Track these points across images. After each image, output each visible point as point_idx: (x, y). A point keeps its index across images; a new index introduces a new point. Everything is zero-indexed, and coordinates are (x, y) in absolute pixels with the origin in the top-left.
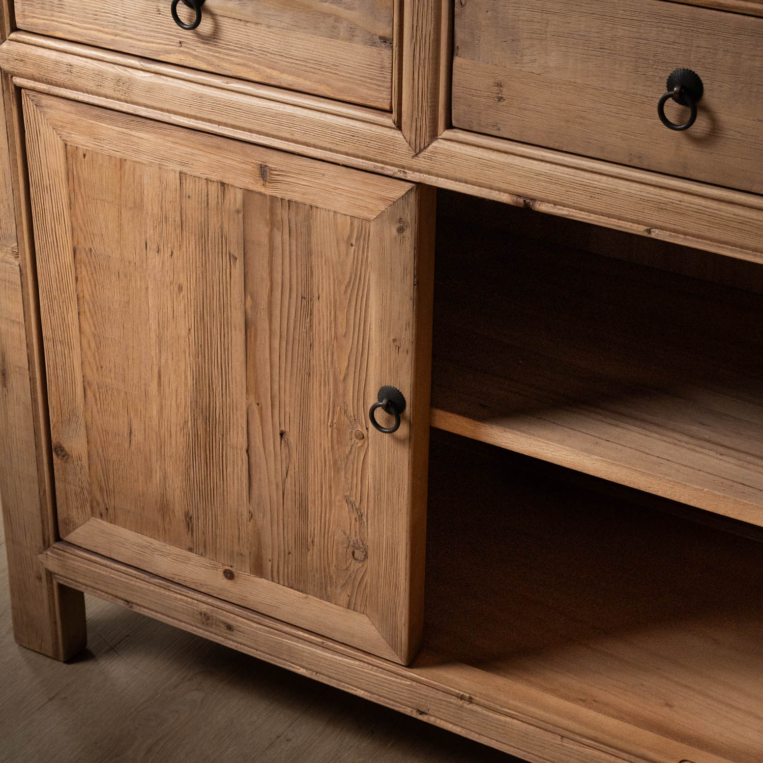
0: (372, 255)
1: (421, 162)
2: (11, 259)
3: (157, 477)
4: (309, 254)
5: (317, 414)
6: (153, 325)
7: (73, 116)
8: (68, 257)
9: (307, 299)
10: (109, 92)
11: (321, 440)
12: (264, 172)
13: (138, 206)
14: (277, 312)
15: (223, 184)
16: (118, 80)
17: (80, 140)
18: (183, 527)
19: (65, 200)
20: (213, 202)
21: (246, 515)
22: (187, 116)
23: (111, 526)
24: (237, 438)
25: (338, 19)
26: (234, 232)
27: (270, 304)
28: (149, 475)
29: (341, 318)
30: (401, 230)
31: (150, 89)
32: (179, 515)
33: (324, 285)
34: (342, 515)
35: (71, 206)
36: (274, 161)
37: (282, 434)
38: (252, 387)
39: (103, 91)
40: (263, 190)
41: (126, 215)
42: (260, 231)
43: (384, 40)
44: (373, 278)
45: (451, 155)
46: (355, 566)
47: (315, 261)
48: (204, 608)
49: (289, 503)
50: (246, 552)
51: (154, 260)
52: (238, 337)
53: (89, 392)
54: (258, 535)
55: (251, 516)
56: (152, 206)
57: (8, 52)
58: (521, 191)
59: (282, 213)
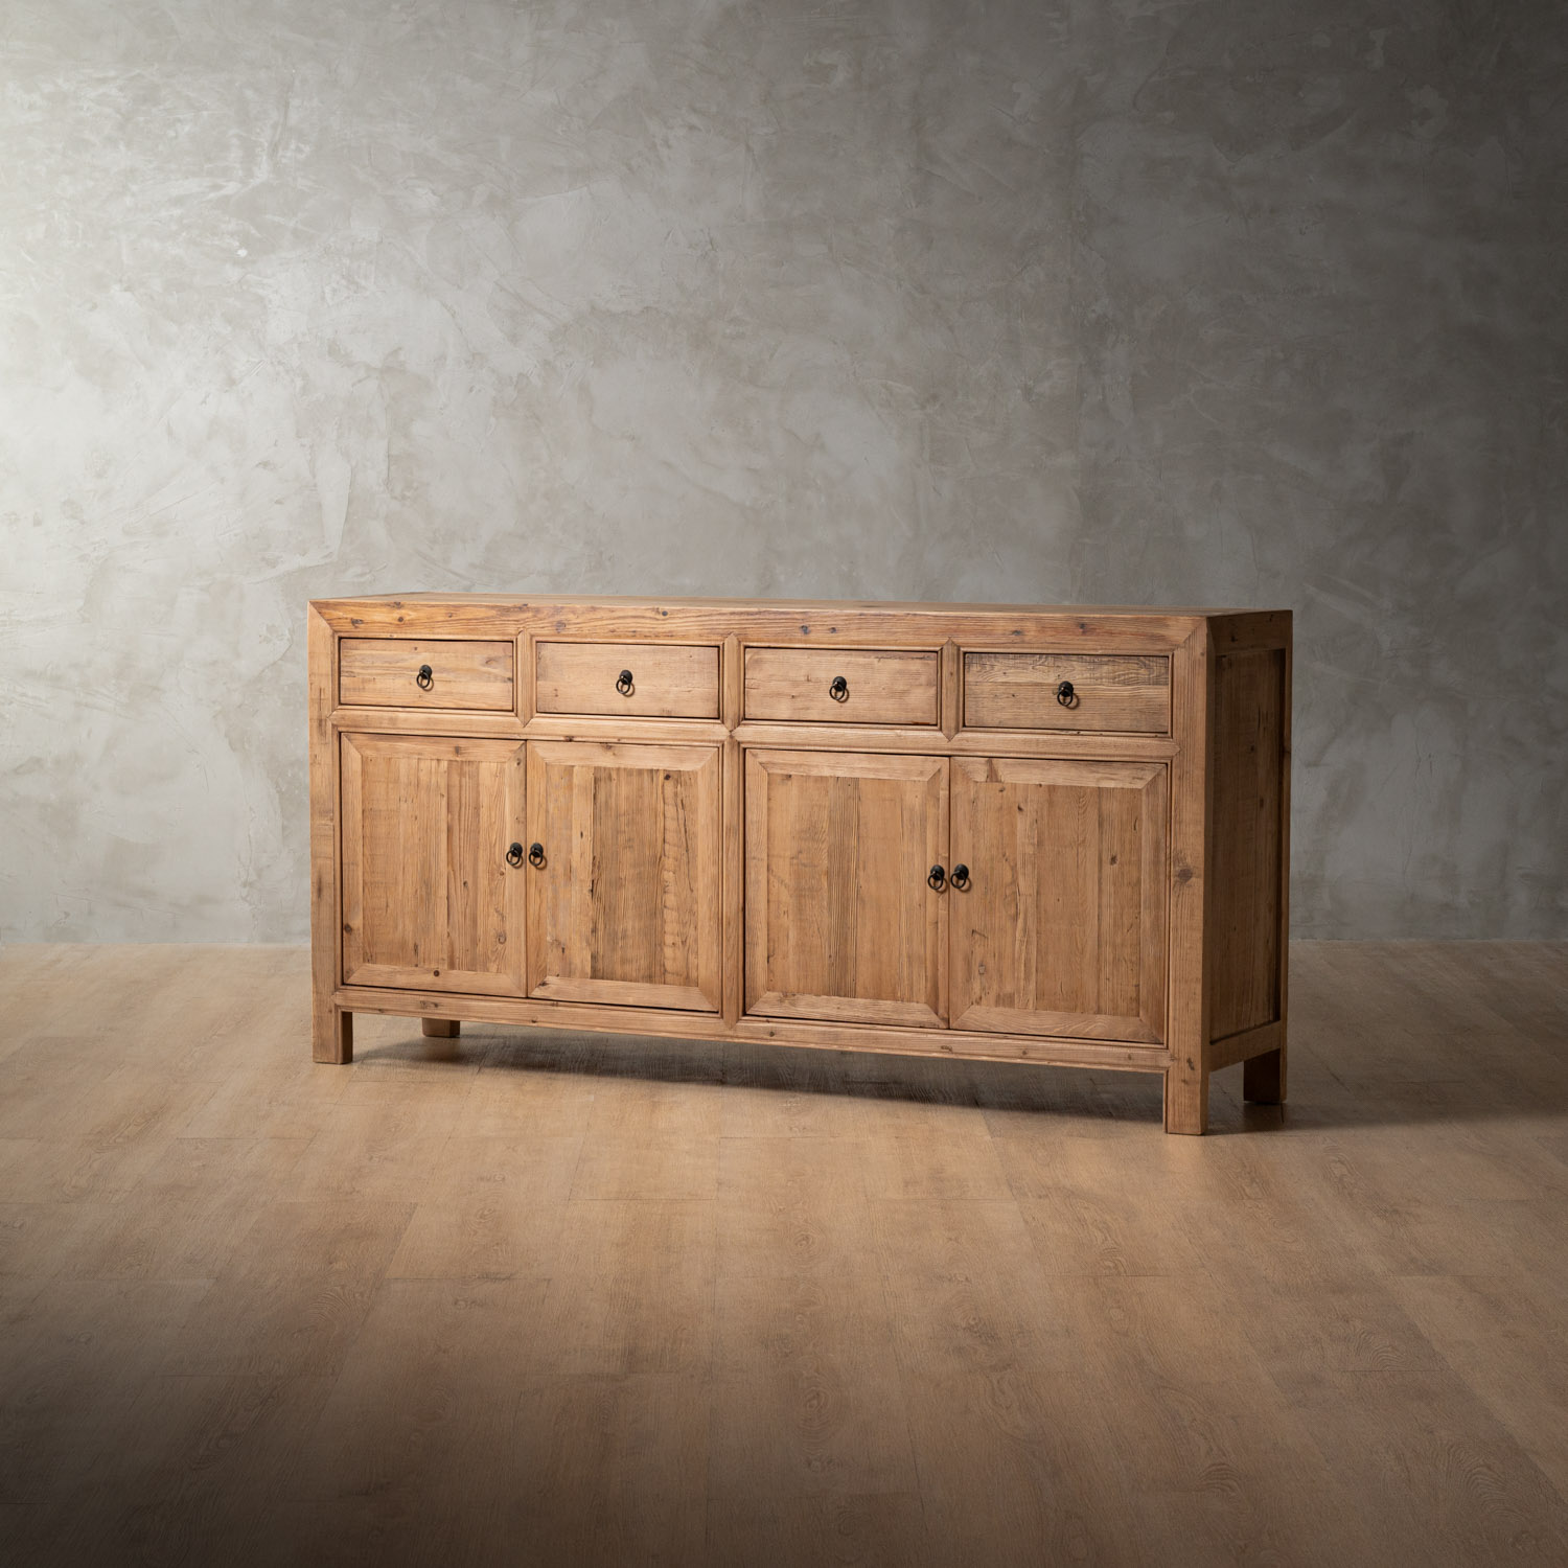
0: (507, 780)
1: (527, 729)
2: (329, 823)
3: (400, 927)
4: (478, 785)
5: (482, 867)
6: (402, 841)
7: (367, 742)
8: (360, 816)
9: (477, 808)
10: (386, 725)
11: (483, 882)
12: (457, 750)
13: (397, 781)
14: (463, 819)
15: (438, 760)
16: (391, 719)
17: (369, 753)
18: (413, 952)
19: (360, 786)
20: (433, 770)
21: (446, 935)
22: (422, 729)
23: (375, 966)
24: (443, 892)
25: (490, 673)
26: (443, 783)
27: (459, 816)
28: (396, 928)
29: (493, 814)
30: (518, 764)
31: (406, 720)
32: (411, 946)
33: (485, 800)
34: (494, 919)
35: (363, 787)
36: (462, 743)
37: (465, 883)
38: (450, 862)
39: (383, 726)
40: (458, 759)
41: (391, 786)
42: (455, 779)
43: (509, 679)
44: (507, 790)
45: (539, 724)
46: (500, 947)
47: (481, 789)
48: (422, 999)
49: (468, 922)
50: (445, 957)
51: (404, 806)
52: (444, 837)
53: (366, 890)
54: (452, 945)
55: (449, 935)
56: (404, 779)
57: (337, 715)
58: (567, 734)
59: (466, 768)
